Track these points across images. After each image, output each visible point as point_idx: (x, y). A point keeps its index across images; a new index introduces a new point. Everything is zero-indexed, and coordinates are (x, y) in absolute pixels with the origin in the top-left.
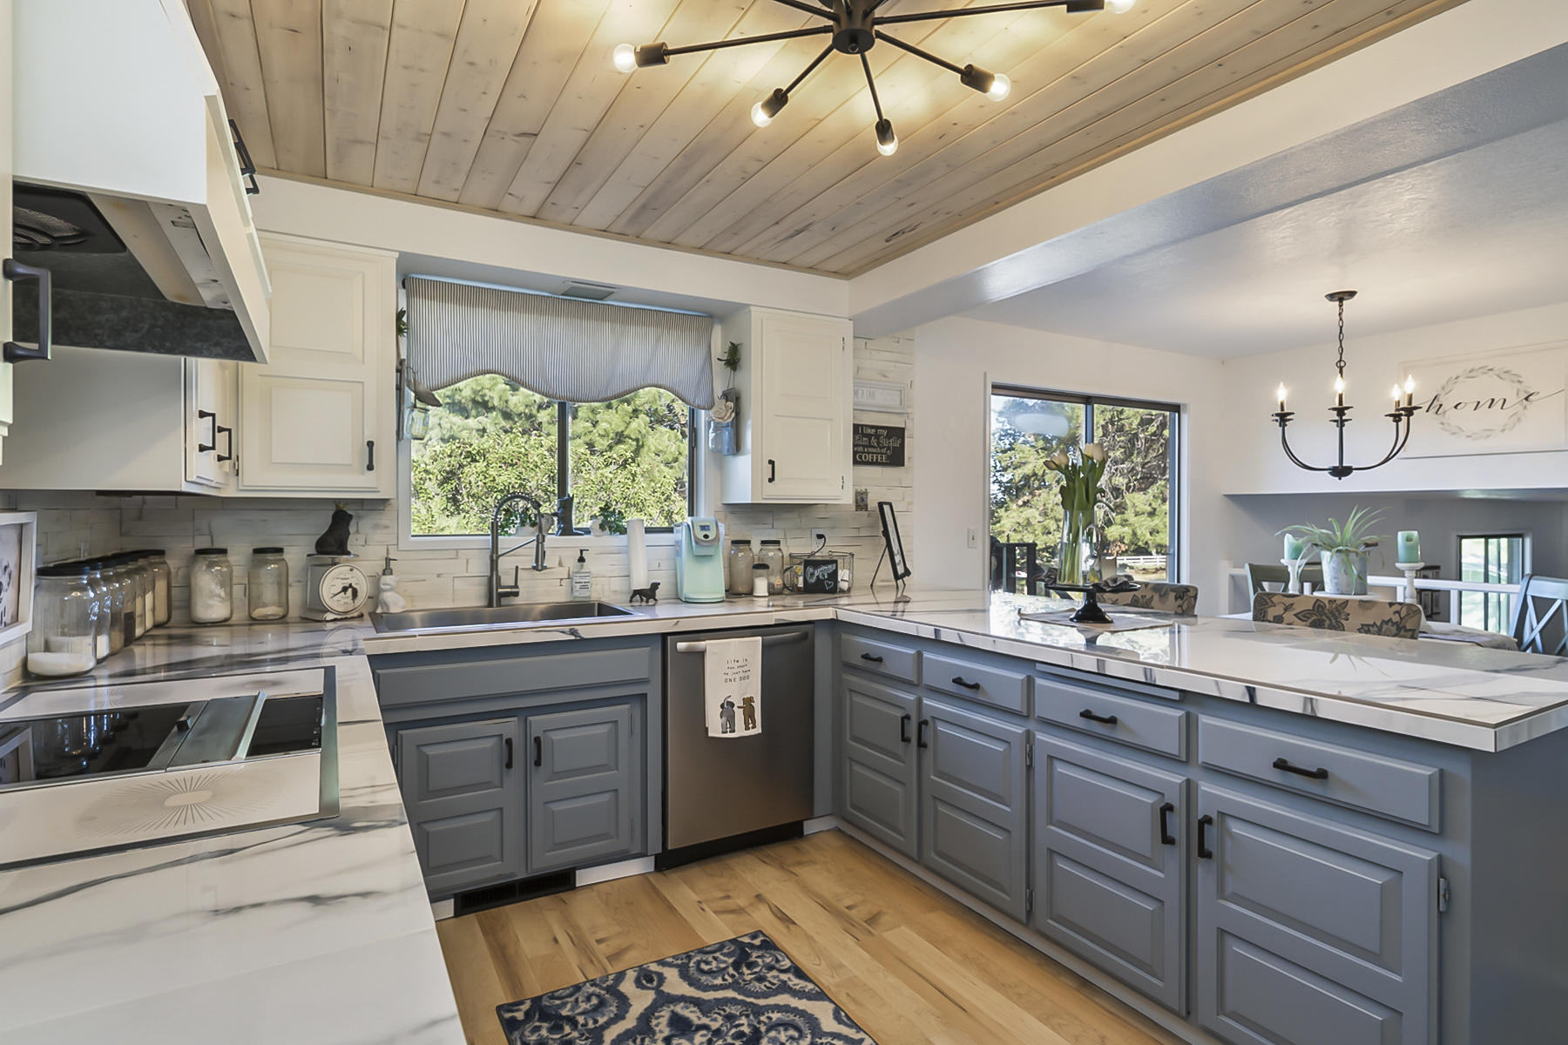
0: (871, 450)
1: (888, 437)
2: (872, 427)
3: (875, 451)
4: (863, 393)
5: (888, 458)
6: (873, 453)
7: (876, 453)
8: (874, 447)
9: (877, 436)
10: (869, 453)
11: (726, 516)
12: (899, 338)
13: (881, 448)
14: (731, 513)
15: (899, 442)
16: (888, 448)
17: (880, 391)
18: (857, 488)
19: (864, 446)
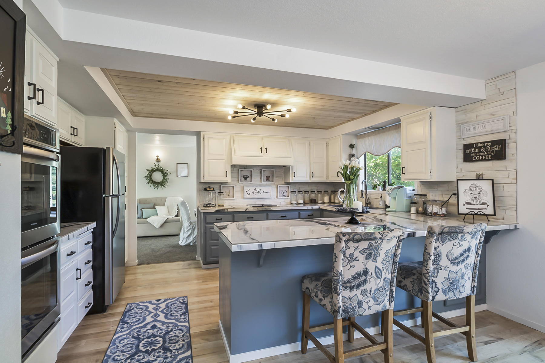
0: (480, 154)
1: (492, 146)
2: (481, 143)
3: (483, 154)
4: (478, 128)
5: (492, 156)
6: (482, 155)
7: (484, 155)
8: (483, 152)
9: (485, 147)
10: (479, 156)
11: (421, 185)
12: (503, 92)
13: (487, 152)
14: (423, 184)
15: (500, 147)
16: (492, 151)
17: (489, 123)
18: (477, 172)
19: (477, 153)
